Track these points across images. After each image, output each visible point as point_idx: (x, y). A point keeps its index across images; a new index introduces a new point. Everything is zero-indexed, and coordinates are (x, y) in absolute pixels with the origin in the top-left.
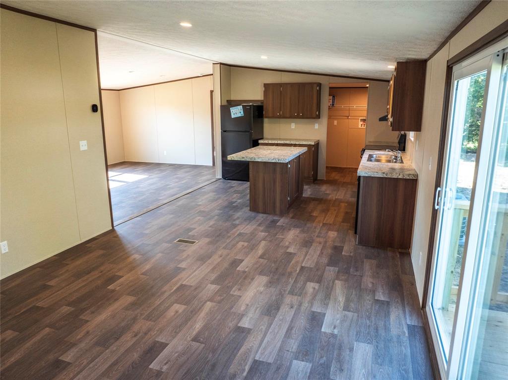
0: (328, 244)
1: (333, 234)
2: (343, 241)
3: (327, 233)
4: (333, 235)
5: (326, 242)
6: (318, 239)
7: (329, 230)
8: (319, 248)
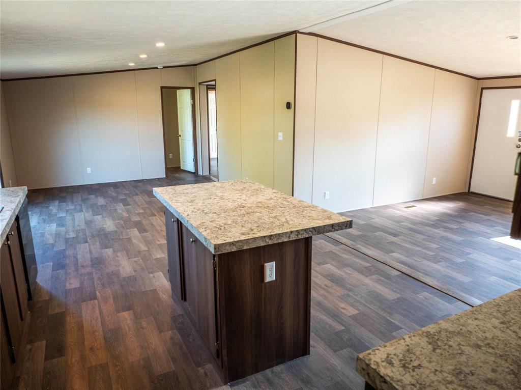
0: (73, 269)
1: (73, 283)
2: (55, 278)
3: (82, 283)
4: (72, 281)
5: (77, 270)
6: (88, 270)
7: (80, 289)
8: (80, 260)
